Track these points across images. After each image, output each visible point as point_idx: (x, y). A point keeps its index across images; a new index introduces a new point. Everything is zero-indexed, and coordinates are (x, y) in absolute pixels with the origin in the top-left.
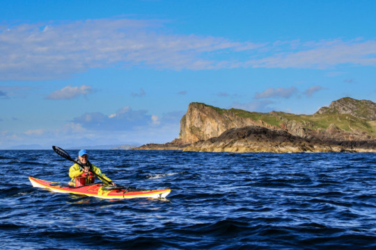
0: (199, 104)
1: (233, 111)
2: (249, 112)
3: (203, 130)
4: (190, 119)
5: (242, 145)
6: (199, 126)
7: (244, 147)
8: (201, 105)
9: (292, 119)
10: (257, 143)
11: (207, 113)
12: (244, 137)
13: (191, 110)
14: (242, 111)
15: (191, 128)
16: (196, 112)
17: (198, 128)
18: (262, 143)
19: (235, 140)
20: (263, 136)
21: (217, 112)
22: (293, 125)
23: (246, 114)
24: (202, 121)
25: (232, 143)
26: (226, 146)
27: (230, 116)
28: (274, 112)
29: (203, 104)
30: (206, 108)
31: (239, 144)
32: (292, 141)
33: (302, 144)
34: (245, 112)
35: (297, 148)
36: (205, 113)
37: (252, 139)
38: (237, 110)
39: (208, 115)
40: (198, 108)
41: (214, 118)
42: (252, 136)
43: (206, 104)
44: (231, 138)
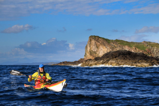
0: (95, 36)
1: (117, 41)
2: (127, 42)
3: (97, 53)
4: (90, 46)
5: (114, 62)
6: (95, 50)
7: (115, 63)
8: (97, 37)
9: (154, 46)
10: (123, 61)
11: (100, 42)
12: (116, 57)
13: (90, 40)
14: (123, 41)
15: (90, 52)
16: (93, 42)
17: (95, 52)
18: (126, 61)
19: (110, 59)
20: (128, 56)
21: (107, 42)
22: (155, 50)
23: (125, 43)
24: (97, 47)
25: (108, 61)
26: (104, 62)
27: (115, 44)
28: (144, 42)
29: (98, 37)
30: (100, 39)
31: (112, 62)
32: (145, 60)
33: (153, 61)
34: (125, 42)
35: (148, 64)
36: (99, 43)
37: (121, 59)
38: (120, 40)
39: (101, 44)
40: (95, 39)
41: (105, 45)
42: (121, 56)
43: (100, 37)
44: (108, 57)
